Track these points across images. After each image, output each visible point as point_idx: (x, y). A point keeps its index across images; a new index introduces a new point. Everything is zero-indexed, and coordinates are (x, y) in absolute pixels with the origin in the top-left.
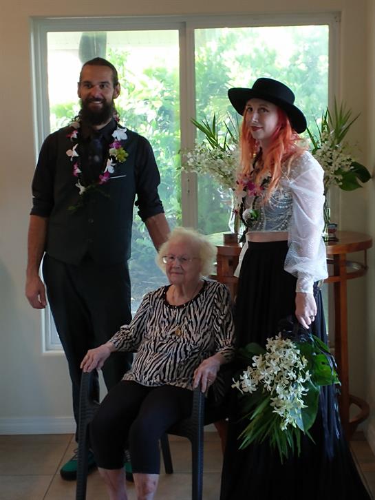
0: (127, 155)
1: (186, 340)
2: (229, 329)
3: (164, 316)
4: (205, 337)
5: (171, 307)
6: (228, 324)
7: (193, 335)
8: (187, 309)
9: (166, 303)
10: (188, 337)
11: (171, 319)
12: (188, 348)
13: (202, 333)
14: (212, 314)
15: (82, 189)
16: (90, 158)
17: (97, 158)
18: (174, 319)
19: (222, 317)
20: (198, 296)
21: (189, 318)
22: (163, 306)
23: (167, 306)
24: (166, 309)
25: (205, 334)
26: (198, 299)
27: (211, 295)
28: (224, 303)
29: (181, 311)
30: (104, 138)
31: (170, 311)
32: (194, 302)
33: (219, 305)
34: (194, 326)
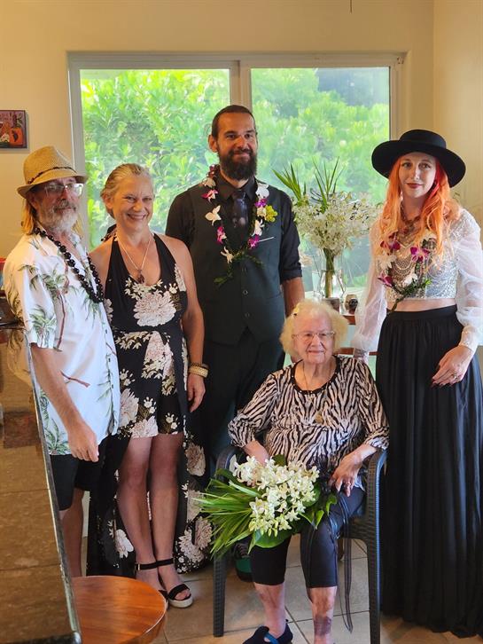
0: (276, 214)
1: (334, 428)
2: (376, 409)
3: (297, 403)
4: (353, 421)
5: (304, 393)
6: (374, 404)
7: (340, 420)
8: (326, 392)
9: (298, 389)
10: (336, 424)
11: (308, 405)
12: (338, 437)
13: (349, 418)
14: (357, 396)
15: (230, 257)
16: (234, 220)
17: (243, 221)
18: (312, 405)
19: (369, 398)
20: (335, 376)
21: (330, 402)
22: (294, 392)
23: (298, 391)
24: (298, 396)
25: (352, 418)
26: (336, 380)
27: (351, 374)
28: (368, 381)
29: (320, 396)
30: (247, 196)
31: (304, 397)
32: (333, 384)
33: (362, 384)
34: (339, 411)
